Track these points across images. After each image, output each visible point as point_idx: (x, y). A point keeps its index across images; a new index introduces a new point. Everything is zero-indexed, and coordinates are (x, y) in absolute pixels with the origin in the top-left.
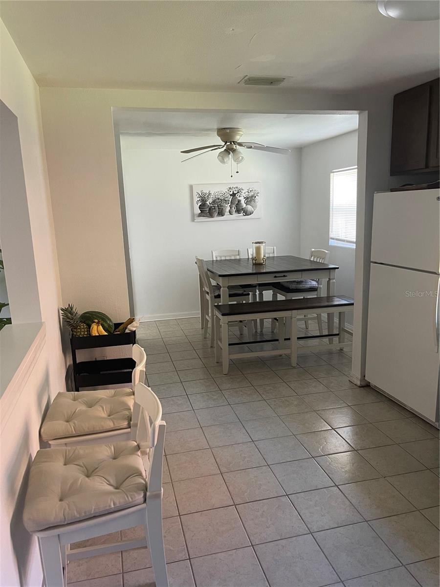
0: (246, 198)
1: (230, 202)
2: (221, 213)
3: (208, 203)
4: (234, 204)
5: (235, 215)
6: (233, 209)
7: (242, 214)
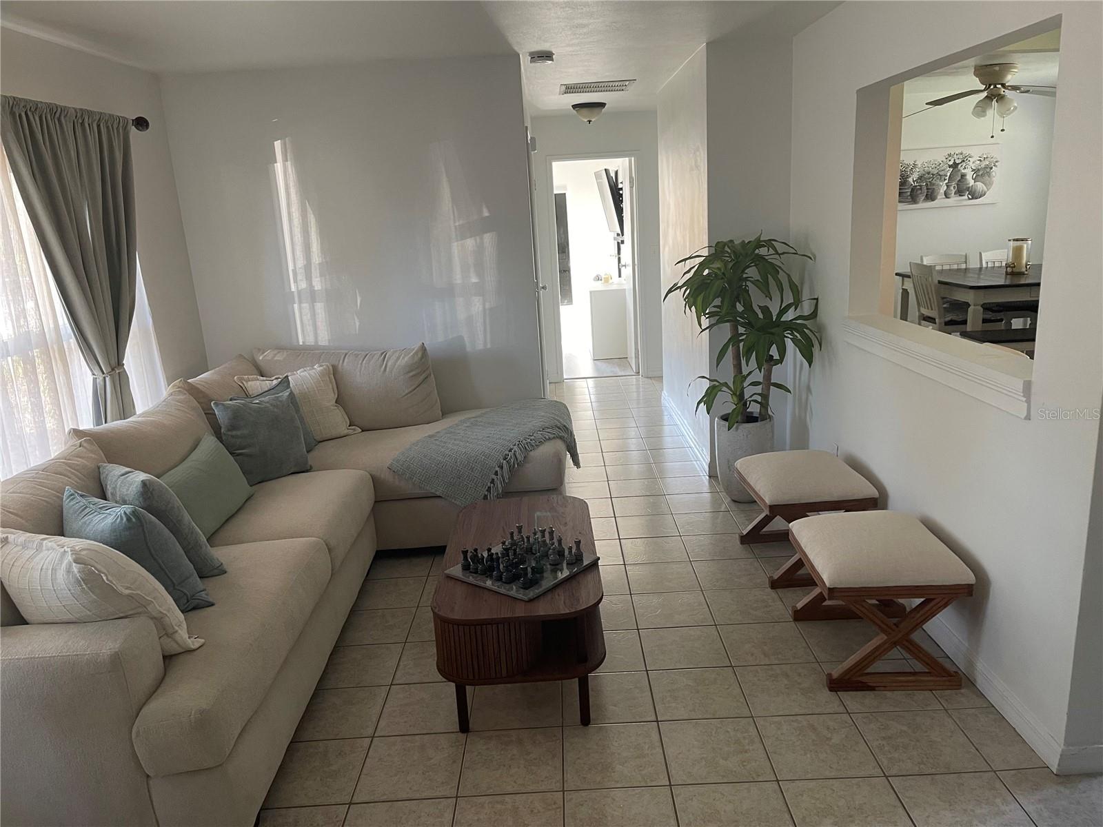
0: (975, 171)
1: (948, 177)
2: (931, 196)
3: (910, 180)
4: (954, 181)
5: (954, 199)
6: (952, 188)
7: (966, 197)
